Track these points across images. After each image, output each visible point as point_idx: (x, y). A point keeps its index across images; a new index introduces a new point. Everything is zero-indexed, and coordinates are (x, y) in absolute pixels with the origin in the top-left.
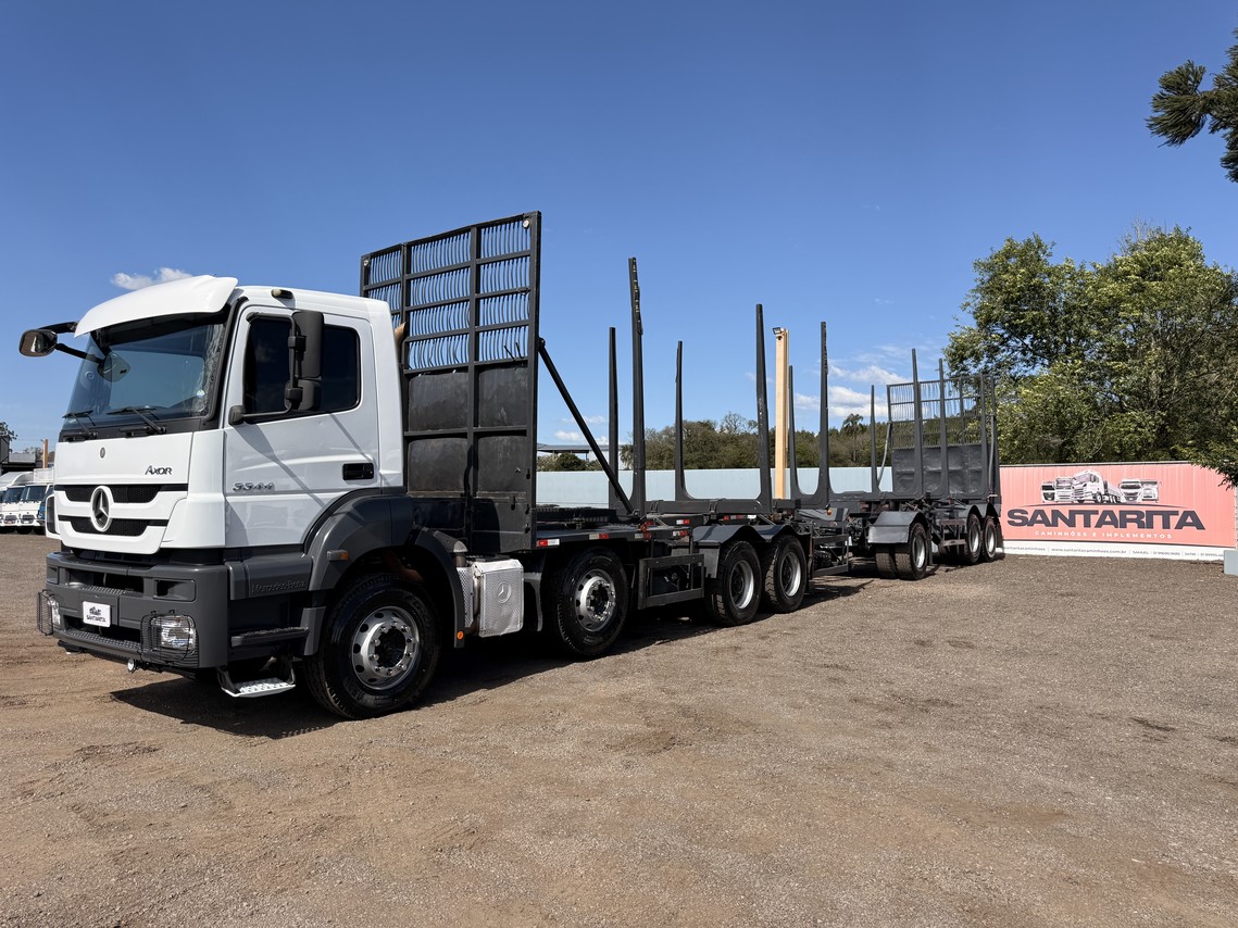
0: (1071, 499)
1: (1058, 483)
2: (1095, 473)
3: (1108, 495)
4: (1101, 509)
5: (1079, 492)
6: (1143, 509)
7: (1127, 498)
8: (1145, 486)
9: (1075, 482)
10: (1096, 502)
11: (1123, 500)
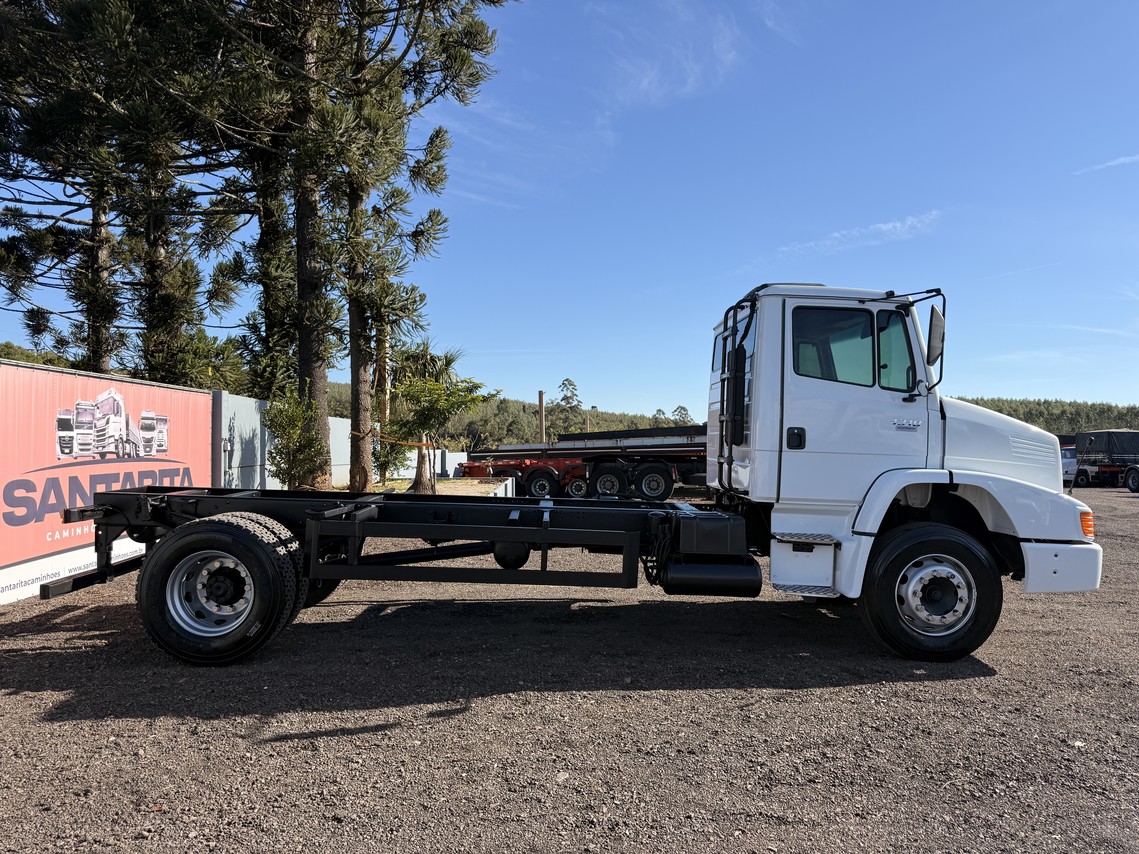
0: (93, 452)
1: (78, 413)
2: (118, 397)
3: (128, 441)
4: (121, 468)
5: (101, 434)
6: (156, 467)
7: (145, 447)
8: (160, 427)
9: (98, 415)
10: (120, 459)
11: (142, 453)
